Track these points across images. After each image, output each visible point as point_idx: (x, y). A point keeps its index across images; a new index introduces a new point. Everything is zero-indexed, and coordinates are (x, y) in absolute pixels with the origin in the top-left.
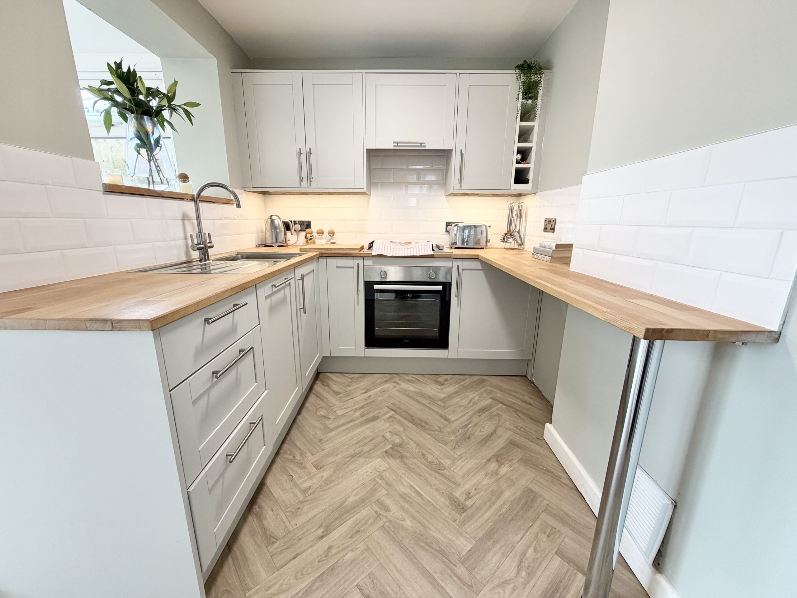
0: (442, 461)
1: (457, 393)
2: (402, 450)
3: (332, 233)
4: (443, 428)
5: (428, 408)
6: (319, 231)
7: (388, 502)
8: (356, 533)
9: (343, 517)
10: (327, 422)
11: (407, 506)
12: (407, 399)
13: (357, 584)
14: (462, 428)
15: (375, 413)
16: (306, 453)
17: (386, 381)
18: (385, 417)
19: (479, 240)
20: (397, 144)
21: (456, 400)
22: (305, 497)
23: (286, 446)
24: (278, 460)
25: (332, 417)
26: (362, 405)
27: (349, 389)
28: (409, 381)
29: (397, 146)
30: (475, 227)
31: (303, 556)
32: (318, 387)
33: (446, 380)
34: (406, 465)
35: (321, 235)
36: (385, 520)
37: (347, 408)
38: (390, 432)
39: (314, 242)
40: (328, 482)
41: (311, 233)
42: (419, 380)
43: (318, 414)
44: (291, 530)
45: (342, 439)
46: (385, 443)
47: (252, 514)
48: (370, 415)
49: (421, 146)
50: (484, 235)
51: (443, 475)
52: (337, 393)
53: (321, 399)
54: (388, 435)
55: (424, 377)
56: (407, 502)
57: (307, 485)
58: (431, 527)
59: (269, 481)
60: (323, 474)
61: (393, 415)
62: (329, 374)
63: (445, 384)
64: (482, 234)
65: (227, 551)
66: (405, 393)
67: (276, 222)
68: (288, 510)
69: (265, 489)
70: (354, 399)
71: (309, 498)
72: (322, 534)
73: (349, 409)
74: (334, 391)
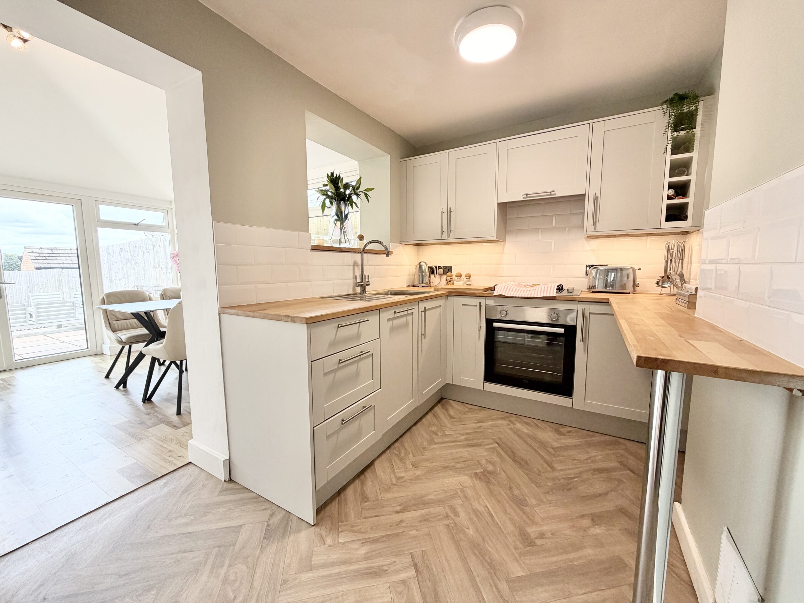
0: (527, 499)
1: (576, 446)
2: (491, 477)
3: (468, 277)
4: (543, 472)
5: (536, 451)
6: (457, 275)
7: (460, 509)
8: (425, 520)
9: (419, 506)
10: (434, 436)
11: (475, 519)
12: (516, 438)
13: (412, 553)
14: (565, 479)
15: (479, 441)
16: (409, 454)
17: (502, 418)
18: (487, 447)
19: (625, 284)
20: (527, 195)
21: (572, 453)
22: (397, 482)
23: (397, 444)
24: (388, 451)
25: (439, 434)
26: (470, 431)
27: (464, 416)
28: (527, 423)
29: (527, 197)
30: (621, 269)
31: (382, 518)
32: (438, 409)
33: (569, 432)
34: (489, 489)
35: (459, 277)
36: (452, 521)
37: (456, 430)
38: (486, 459)
39: (453, 284)
40: (417, 478)
41: (451, 276)
42: (537, 426)
43: (430, 429)
44: (380, 498)
45: (442, 453)
46: (478, 467)
47: (359, 479)
48: (475, 441)
49: (551, 195)
50: (631, 278)
51: (522, 510)
52: (451, 417)
53: (436, 418)
54: (483, 462)
55: (545, 423)
56: (477, 516)
57: (402, 475)
58: (490, 542)
59: (377, 463)
60: (416, 472)
61: (496, 447)
62: (451, 401)
63: (566, 435)
64: (628, 278)
65: (338, 494)
66: (517, 432)
67: (423, 267)
68: (382, 486)
69: (372, 467)
70: (465, 425)
71: (399, 484)
72: (399, 510)
73: (457, 432)
74: (450, 415)
